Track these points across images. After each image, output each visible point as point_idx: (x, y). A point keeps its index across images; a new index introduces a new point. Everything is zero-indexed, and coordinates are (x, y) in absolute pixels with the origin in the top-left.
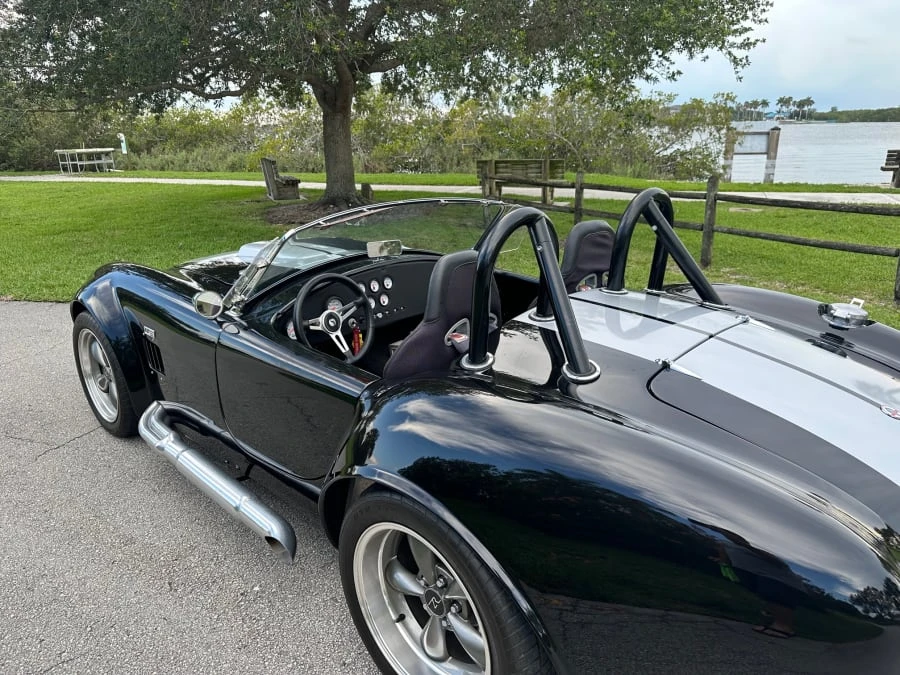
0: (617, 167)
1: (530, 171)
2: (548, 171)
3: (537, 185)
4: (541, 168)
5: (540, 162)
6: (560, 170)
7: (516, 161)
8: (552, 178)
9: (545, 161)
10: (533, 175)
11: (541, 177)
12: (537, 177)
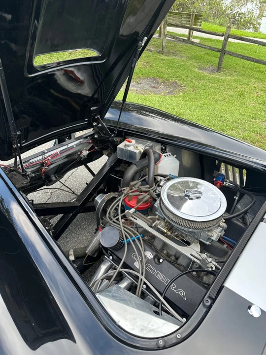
0: (211, 19)
1: (183, 19)
2: (193, 21)
3: (186, 27)
4: (190, 18)
5: (190, 15)
6: (200, 21)
7: (176, 13)
8: (195, 25)
9: (193, 14)
10: (185, 22)
11: (189, 24)
12: (187, 24)
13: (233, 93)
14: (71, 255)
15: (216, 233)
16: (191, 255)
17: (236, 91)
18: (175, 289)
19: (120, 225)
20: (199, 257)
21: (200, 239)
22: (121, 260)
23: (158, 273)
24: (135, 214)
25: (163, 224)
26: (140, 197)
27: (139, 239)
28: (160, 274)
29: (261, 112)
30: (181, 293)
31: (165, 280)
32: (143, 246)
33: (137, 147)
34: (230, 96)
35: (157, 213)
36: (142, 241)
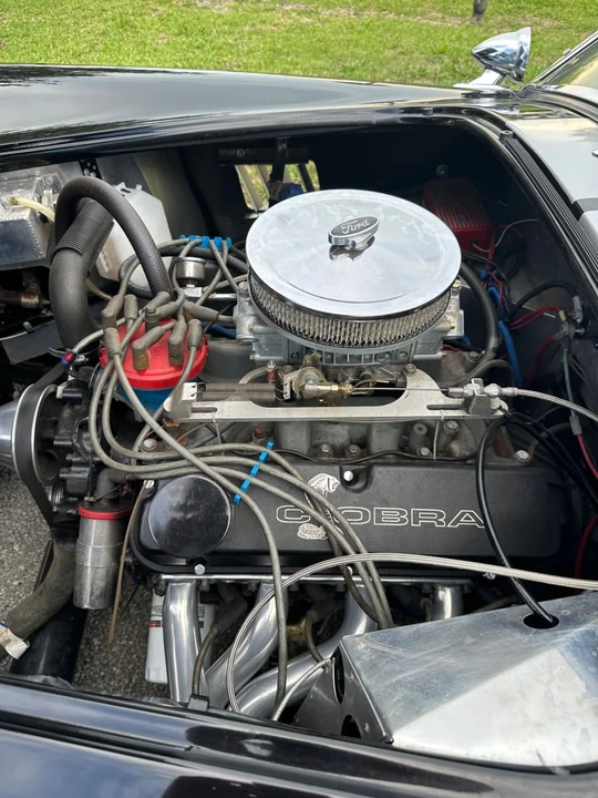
13: (102, 27)
14: (8, 641)
15: (452, 314)
16: (430, 408)
17: (106, 20)
18: (447, 521)
19: (181, 458)
20: (450, 401)
21: (416, 357)
22: (267, 553)
23: (379, 512)
24: (205, 395)
25: (312, 373)
26: (176, 338)
27: (270, 461)
28: (385, 511)
29: (194, 53)
30: (468, 518)
31: (409, 517)
32: (295, 472)
33: (14, 202)
34: (100, 35)
35: (257, 357)
36: (283, 462)
